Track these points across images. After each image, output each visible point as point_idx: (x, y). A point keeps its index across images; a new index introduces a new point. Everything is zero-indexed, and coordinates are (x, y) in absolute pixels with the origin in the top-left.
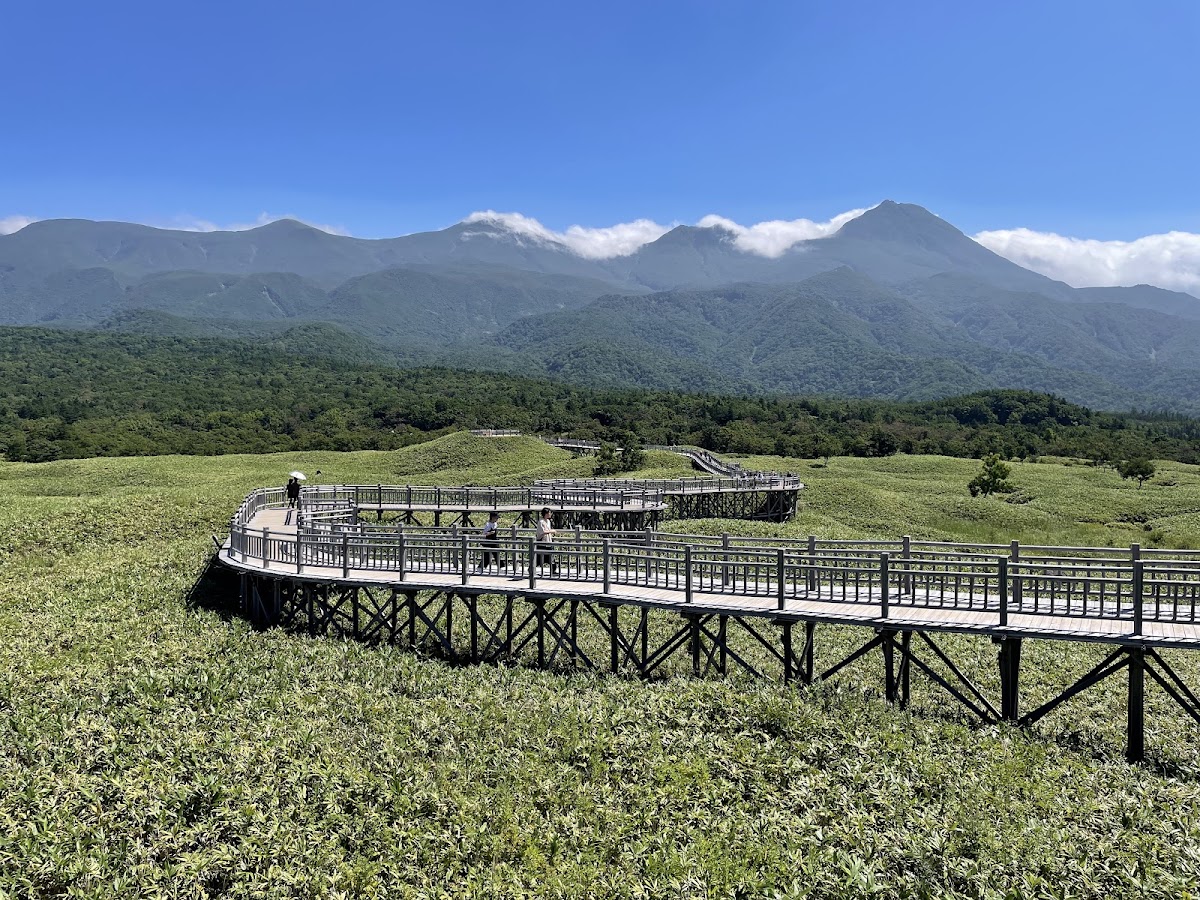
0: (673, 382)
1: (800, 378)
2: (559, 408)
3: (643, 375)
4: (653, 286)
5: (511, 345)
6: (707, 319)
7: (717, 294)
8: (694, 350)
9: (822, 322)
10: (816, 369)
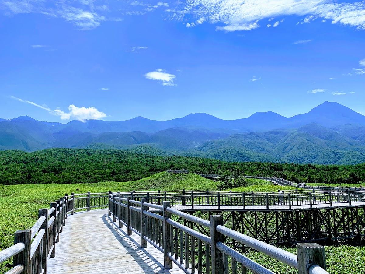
0: (257, 160)
1: (302, 159)
2: (215, 167)
3: (247, 158)
4: (249, 131)
5: (203, 150)
6: (268, 140)
7: (271, 133)
8: (264, 150)
9: (307, 140)
10: (307, 156)
